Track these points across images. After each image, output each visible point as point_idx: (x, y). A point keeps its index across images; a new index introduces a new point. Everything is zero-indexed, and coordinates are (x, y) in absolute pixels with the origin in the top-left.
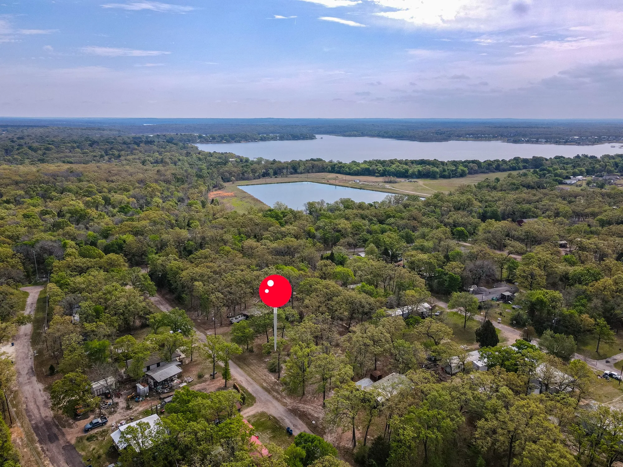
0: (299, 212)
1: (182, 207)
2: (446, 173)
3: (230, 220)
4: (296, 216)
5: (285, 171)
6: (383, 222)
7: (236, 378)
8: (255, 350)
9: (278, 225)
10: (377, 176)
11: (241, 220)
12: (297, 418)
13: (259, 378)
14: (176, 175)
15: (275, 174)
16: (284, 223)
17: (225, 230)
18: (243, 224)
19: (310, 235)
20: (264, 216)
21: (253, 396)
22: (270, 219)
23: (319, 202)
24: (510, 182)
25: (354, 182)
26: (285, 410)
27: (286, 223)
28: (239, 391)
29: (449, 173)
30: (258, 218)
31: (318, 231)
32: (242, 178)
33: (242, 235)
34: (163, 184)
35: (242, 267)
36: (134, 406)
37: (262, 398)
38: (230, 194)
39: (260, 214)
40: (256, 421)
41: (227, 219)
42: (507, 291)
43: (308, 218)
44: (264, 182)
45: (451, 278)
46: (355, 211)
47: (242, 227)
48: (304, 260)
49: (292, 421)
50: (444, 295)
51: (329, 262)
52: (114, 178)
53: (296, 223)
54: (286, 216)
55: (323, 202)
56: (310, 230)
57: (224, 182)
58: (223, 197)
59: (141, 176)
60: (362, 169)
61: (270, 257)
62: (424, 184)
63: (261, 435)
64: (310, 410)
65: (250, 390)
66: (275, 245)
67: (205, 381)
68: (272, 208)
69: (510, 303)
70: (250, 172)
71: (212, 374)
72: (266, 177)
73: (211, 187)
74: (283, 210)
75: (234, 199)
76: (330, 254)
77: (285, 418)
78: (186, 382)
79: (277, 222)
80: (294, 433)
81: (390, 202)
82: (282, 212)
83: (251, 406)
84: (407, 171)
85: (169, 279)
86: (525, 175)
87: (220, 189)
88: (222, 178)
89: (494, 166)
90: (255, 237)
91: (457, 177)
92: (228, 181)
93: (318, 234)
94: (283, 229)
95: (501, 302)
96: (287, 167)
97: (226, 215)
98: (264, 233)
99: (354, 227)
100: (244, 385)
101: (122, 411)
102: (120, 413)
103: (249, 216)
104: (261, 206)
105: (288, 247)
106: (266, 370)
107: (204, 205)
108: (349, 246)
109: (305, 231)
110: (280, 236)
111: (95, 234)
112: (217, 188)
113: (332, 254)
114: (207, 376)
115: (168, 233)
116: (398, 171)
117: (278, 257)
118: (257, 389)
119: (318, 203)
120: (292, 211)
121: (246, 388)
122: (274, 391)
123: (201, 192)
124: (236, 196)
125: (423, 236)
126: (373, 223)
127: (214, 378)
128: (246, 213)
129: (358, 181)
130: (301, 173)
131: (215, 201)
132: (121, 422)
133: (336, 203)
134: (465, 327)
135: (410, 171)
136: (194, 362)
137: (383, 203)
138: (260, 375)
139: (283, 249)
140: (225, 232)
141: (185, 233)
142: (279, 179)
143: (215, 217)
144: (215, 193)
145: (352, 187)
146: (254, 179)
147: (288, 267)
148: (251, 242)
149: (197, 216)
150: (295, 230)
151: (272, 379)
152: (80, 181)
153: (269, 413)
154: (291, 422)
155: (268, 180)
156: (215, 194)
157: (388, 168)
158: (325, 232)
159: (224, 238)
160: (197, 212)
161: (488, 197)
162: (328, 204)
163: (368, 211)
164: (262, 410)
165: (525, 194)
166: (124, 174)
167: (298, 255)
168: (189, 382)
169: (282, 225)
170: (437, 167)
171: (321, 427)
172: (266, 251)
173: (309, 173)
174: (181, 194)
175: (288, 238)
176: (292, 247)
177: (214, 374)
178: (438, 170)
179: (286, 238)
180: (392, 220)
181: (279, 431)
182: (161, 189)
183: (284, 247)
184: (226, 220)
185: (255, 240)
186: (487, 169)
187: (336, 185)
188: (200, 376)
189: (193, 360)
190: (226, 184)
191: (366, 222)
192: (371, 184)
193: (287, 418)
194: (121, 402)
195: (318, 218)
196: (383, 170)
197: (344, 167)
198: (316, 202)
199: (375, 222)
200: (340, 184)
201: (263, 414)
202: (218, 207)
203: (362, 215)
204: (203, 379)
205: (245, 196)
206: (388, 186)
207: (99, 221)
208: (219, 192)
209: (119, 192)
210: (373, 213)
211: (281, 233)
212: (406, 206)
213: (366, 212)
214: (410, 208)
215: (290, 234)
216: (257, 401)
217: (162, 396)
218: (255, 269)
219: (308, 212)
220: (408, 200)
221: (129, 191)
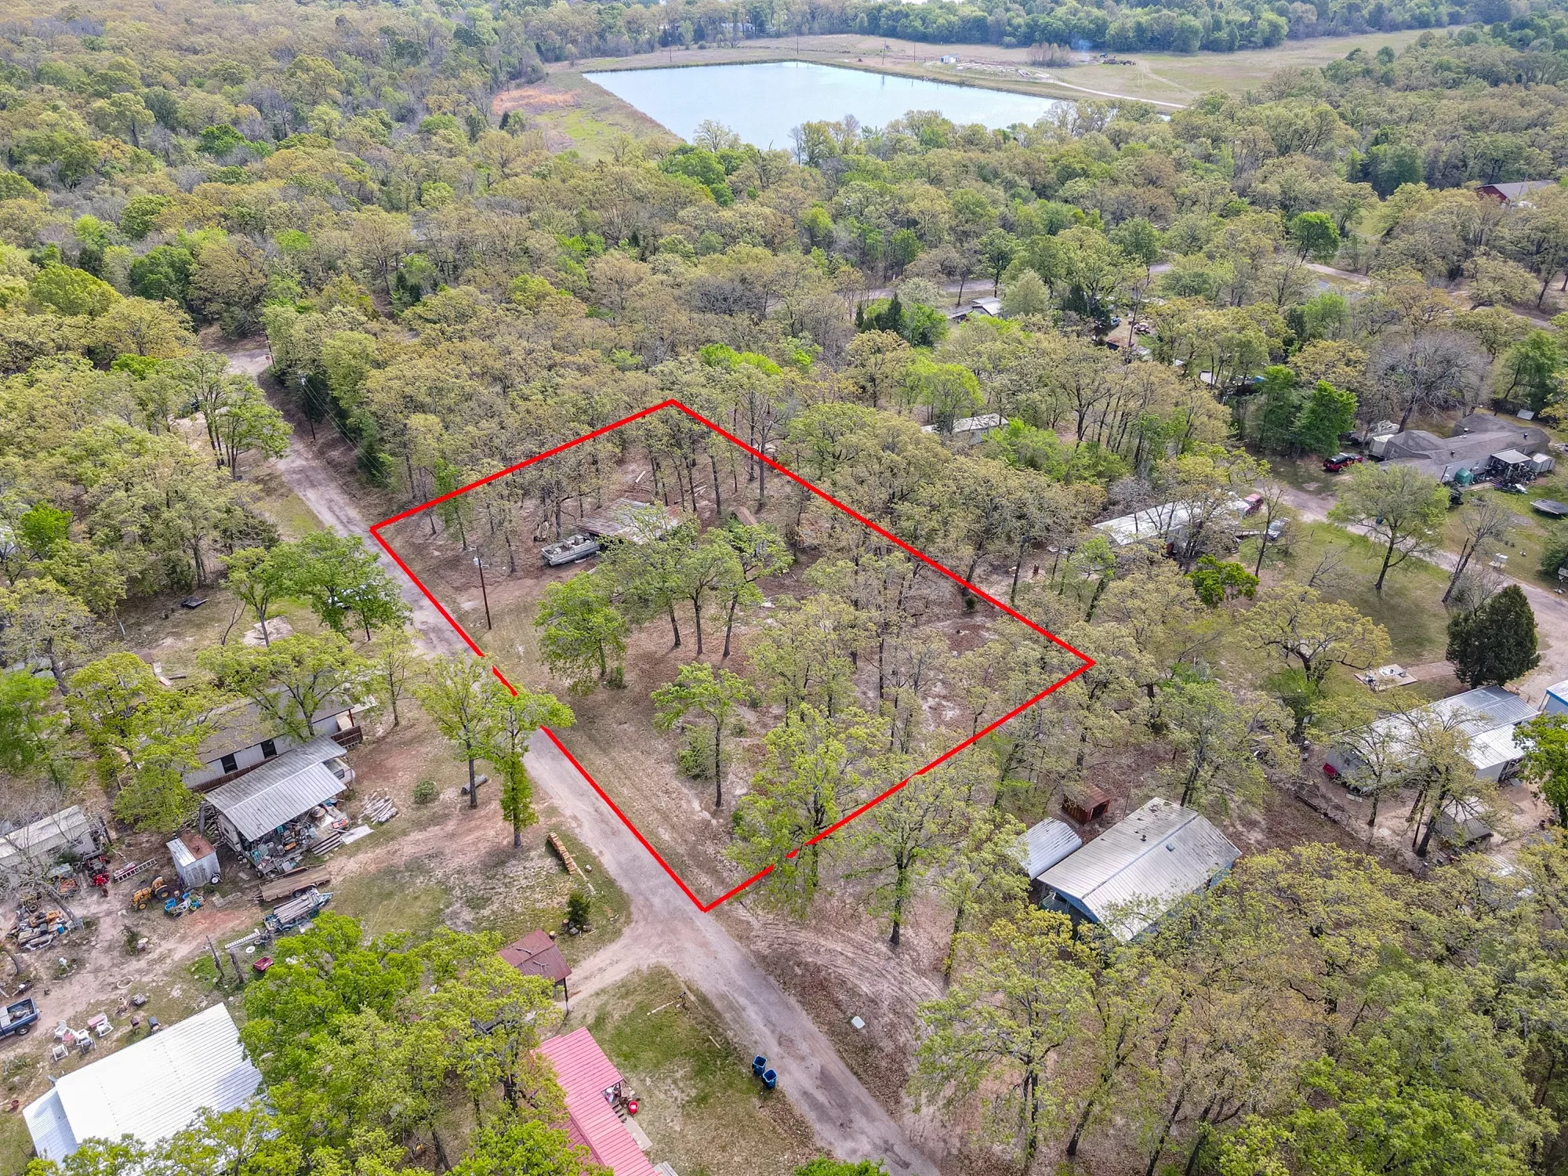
0: (777, 156)
1: (404, 135)
2: (1223, 35)
3: (555, 181)
4: (768, 169)
5: (728, 26)
6: (1049, 192)
7: (556, 802)
8: (629, 678)
9: (710, 201)
10: (1008, 46)
11: (588, 180)
12: (793, 1001)
13: (645, 805)
14: (394, 33)
15: (700, 35)
16: (729, 192)
17: (534, 215)
18: (594, 194)
19: (815, 238)
20: (666, 170)
21: (620, 892)
22: (683, 178)
23: (838, 123)
24: (1435, 60)
25: (939, 63)
26: (746, 959)
27: (736, 192)
28: (564, 868)
29: (1231, 34)
30: (644, 175)
31: (841, 223)
32: (598, 49)
33: (591, 235)
34: (353, 62)
35: (583, 357)
36: (155, 939)
37: (656, 901)
38: (560, 98)
39: (652, 164)
40: (632, 1017)
41: (544, 177)
42: (1510, 446)
43: (808, 177)
44: (666, 61)
45: (1324, 400)
46: (958, 155)
47: (591, 208)
48: (797, 326)
49: (774, 1017)
50: (1283, 456)
51: (889, 337)
52: (199, 40)
53: (770, 193)
54: (735, 169)
55: (851, 122)
56: (814, 220)
57: (546, 60)
58: (539, 109)
59: (283, 34)
60: (965, 21)
61: (684, 319)
62: (1155, 71)
63: (649, 1091)
64: (840, 961)
65: (609, 862)
66: (698, 272)
67: (437, 820)
68: (690, 143)
69: (1519, 491)
70: (623, 30)
71: (468, 786)
72: (674, 48)
73: (503, 77)
74: (724, 148)
75: (574, 117)
76: (886, 307)
77: (743, 1001)
78: (367, 819)
79: (708, 190)
80: (783, 1082)
81: (1063, 123)
82: (724, 158)
83: (611, 941)
84: (1101, 27)
85: (336, 394)
86: (1470, 40)
87: (530, 82)
88: (538, 47)
89: (1365, 12)
90: (634, 240)
91: (1256, 47)
92: (558, 59)
93: (843, 234)
94: (726, 214)
95: (1487, 485)
96: (735, 14)
97: (540, 166)
98: (665, 228)
99: (960, 209)
100: (590, 836)
101: (105, 961)
102: (97, 971)
103: (616, 169)
104: (656, 135)
105: (743, 280)
106: (670, 769)
107: (474, 129)
108: (949, 274)
109: (797, 222)
110: (715, 239)
111: (104, 225)
112: (523, 80)
113: (896, 306)
114: (450, 795)
115: (345, 225)
116: (1075, 26)
117: (710, 316)
118: (636, 858)
119: (837, 127)
120: (754, 155)
121: (595, 852)
122: (699, 866)
123: (466, 89)
124: (578, 106)
125: (1192, 242)
126: (1019, 195)
127: (473, 805)
128: (609, 159)
129: (953, 60)
130: (778, 35)
131: (511, 121)
132: (91, 1022)
133: (894, 126)
134: (1379, 586)
135: (1113, 29)
136: (406, 728)
137: (1041, 127)
138: (648, 793)
139: (728, 288)
140: (534, 225)
141: (400, 228)
142: (712, 53)
143: (507, 171)
144: (515, 93)
145: (934, 80)
146: (637, 52)
147: (746, 354)
148: (617, 261)
149: (448, 166)
150: (766, 218)
151: (693, 812)
152: (94, 48)
153: (682, 976)
154: (768, 1022)
155: (677, 53)
156: (514, 99)
157: (1043, 19)
158: (865, 226)
159: (531, 243)
160: (452, 154)
161: (1373, 110)
162: (866, 130)
163: (1001, 154)
164: (653, 960)
165: (1490, 100)
166: (233, 28)
167: (779, 308)
168: (381, 823)
169: (722, 200)
170: (1195, 14)
171: (888, 1046)
172: (666, 295)
173: (800, 34)
174: (404, 97)
175: (743, 248)
176: (759, 277)
177: (474, 788)
178: (1196, 23)
179: (737, 248)
180: (1081, 186)
181: (722, 1068)
182: (342, 77)
183: (732, 280)
184: (537, 181)
185: (634, 252)
186: (1347, 22)
187: (885, 73)
188: (424, 797)
189: (403, 722)
190: (551, 68)
191: (1000, 193)
192: (992, 68)
193: (755, 1002)
194: (109, 913)
195: (838, 178)
196: (1027, 25)
197: (907, 16)
198: (828, 124)
199: (1025, 193)
200: (898, 69)
201: (658, 980)
202: (522, 138)
203: (981, 168)
204: (435, 807)
205: (606, 105)
206: (1044, 75)
207: (128, 181)
208: (529, 91)
209: (208, 83)
210: (1017, 161)
211: (719, 229)
212: (1117, 139)
213: (994, 158)
214: (1132, 143)
215: (749, 231)
216: (635, 917)
217: (270, 892)
218: (631, 361)
219: (805, 157)
220: (1118, 117)
221: (240, 81)
